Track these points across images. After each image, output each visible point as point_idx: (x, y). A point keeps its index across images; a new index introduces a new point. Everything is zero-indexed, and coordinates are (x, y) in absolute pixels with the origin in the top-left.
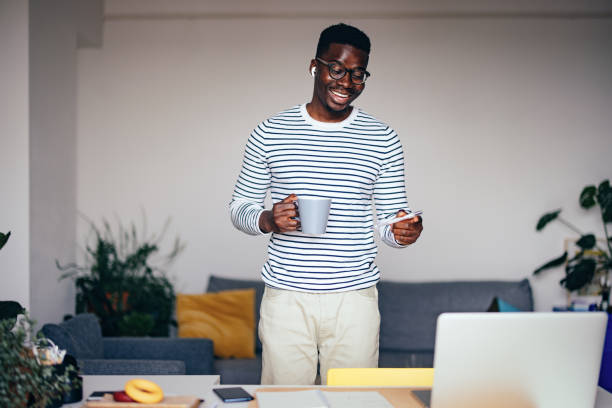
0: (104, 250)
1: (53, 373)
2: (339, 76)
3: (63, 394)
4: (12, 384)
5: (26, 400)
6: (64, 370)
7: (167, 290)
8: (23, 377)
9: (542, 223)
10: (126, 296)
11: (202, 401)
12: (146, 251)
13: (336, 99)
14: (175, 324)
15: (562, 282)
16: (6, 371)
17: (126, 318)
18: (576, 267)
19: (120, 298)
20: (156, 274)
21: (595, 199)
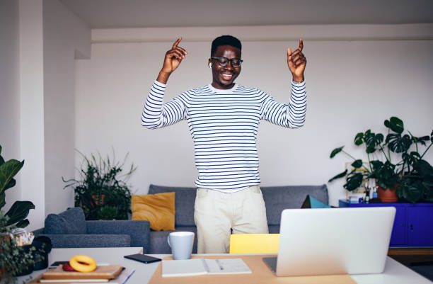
0: (91, 171)
1: (21, 252)
2: (225, 65)
3: (29, 265)
7: (127, 193)
9: (332, 155)
10: (103, 196)
11: (124, 269)
12: (114, 171)
13: (225, 78)
14: (131, 212)
15: (344, 186)
17: (102, 209)
18: (351, 178)
19: (100, 198)
20: (120, 184)
21: (363, 140)
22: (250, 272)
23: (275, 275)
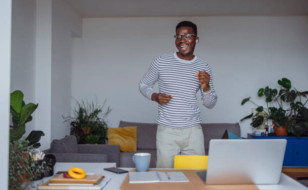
0: (81, 111)
1: (36, 164)
3: (42, 174)
4: (16, 170)
6: (41, 163)
7: (105, 126)
9: (243, 102)
10: (89, 128)
11: (104, 177)
12: (97, 112)
14: (107, 139)
15: (251, 124)
17: (88, 137)
18: (256, 118)
20: (100, 120)
21: (263, 93)
22: (188, 181)
23: (206, 184)
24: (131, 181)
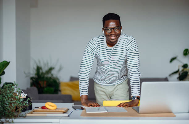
0: (38, 69)
1: (23, 100)
3: (26, 107)
4: (11, 103)
5: (15, 108)
6: (27, 99)
8: (14, 101)
9: (172, 60)
10: (45, 83)
11: (69, 109)
12: (51, 69)
14: (60, 91)
16: (9, 99)
17: (45, 89)
18: (182, 74)
19: (43, 83)
20: (54, 76)
21: (188, 53)
22: (127, 112)
23: (139, 113)
24: (88, 111)
